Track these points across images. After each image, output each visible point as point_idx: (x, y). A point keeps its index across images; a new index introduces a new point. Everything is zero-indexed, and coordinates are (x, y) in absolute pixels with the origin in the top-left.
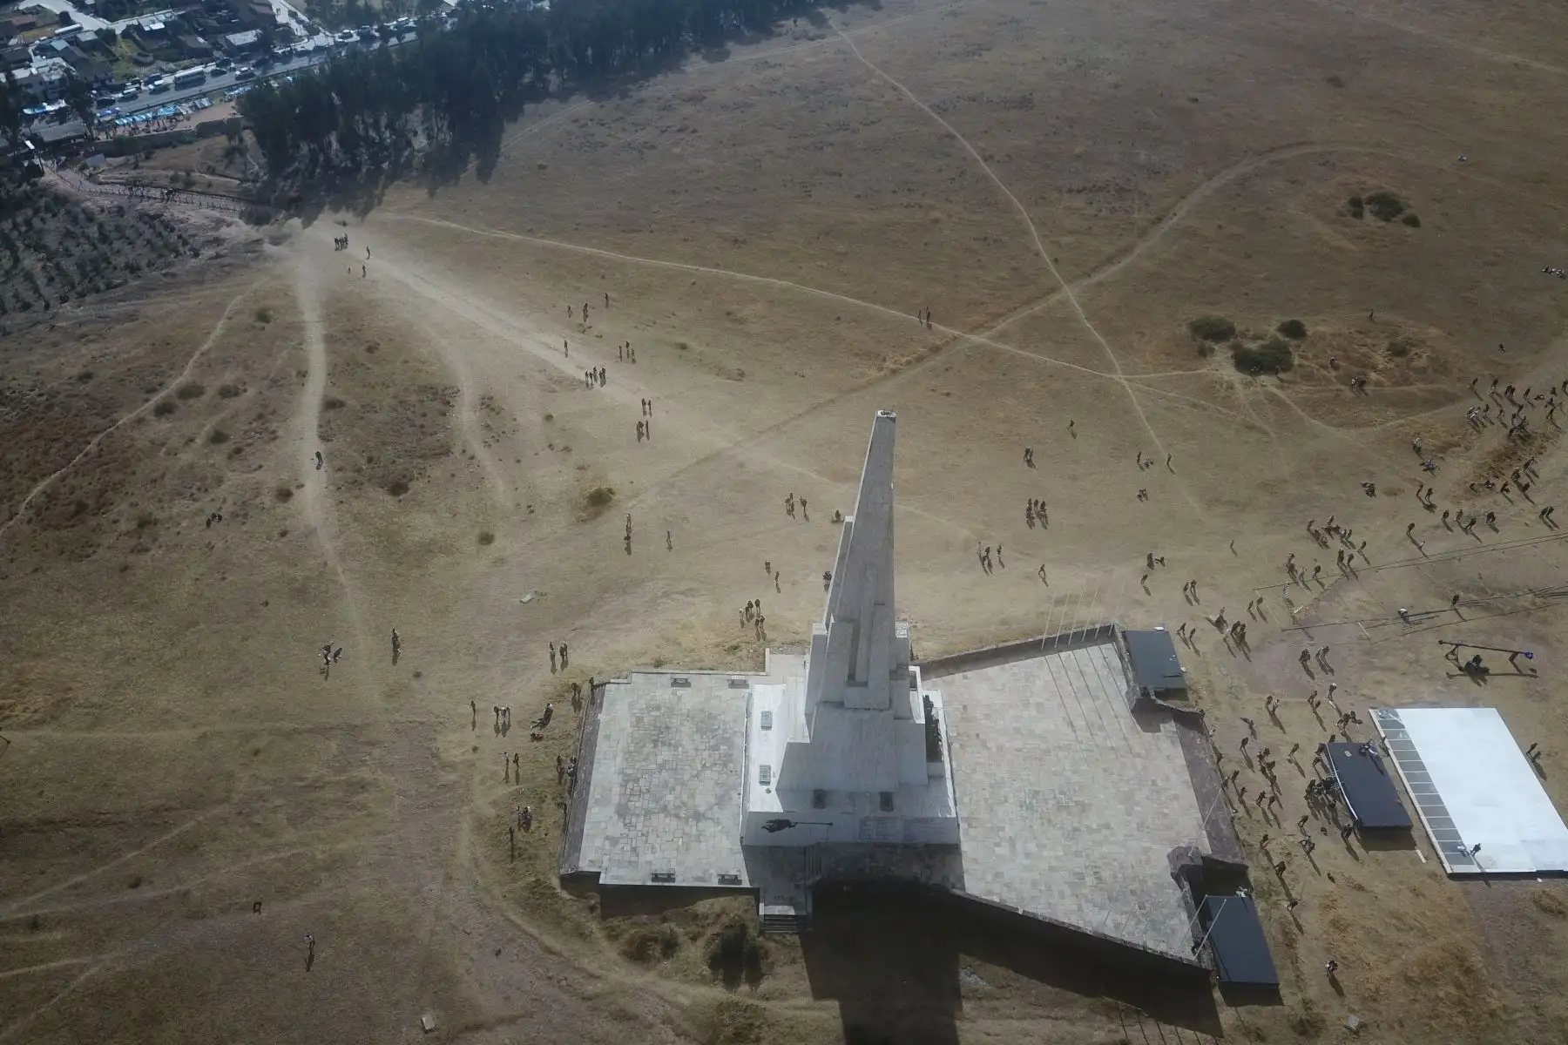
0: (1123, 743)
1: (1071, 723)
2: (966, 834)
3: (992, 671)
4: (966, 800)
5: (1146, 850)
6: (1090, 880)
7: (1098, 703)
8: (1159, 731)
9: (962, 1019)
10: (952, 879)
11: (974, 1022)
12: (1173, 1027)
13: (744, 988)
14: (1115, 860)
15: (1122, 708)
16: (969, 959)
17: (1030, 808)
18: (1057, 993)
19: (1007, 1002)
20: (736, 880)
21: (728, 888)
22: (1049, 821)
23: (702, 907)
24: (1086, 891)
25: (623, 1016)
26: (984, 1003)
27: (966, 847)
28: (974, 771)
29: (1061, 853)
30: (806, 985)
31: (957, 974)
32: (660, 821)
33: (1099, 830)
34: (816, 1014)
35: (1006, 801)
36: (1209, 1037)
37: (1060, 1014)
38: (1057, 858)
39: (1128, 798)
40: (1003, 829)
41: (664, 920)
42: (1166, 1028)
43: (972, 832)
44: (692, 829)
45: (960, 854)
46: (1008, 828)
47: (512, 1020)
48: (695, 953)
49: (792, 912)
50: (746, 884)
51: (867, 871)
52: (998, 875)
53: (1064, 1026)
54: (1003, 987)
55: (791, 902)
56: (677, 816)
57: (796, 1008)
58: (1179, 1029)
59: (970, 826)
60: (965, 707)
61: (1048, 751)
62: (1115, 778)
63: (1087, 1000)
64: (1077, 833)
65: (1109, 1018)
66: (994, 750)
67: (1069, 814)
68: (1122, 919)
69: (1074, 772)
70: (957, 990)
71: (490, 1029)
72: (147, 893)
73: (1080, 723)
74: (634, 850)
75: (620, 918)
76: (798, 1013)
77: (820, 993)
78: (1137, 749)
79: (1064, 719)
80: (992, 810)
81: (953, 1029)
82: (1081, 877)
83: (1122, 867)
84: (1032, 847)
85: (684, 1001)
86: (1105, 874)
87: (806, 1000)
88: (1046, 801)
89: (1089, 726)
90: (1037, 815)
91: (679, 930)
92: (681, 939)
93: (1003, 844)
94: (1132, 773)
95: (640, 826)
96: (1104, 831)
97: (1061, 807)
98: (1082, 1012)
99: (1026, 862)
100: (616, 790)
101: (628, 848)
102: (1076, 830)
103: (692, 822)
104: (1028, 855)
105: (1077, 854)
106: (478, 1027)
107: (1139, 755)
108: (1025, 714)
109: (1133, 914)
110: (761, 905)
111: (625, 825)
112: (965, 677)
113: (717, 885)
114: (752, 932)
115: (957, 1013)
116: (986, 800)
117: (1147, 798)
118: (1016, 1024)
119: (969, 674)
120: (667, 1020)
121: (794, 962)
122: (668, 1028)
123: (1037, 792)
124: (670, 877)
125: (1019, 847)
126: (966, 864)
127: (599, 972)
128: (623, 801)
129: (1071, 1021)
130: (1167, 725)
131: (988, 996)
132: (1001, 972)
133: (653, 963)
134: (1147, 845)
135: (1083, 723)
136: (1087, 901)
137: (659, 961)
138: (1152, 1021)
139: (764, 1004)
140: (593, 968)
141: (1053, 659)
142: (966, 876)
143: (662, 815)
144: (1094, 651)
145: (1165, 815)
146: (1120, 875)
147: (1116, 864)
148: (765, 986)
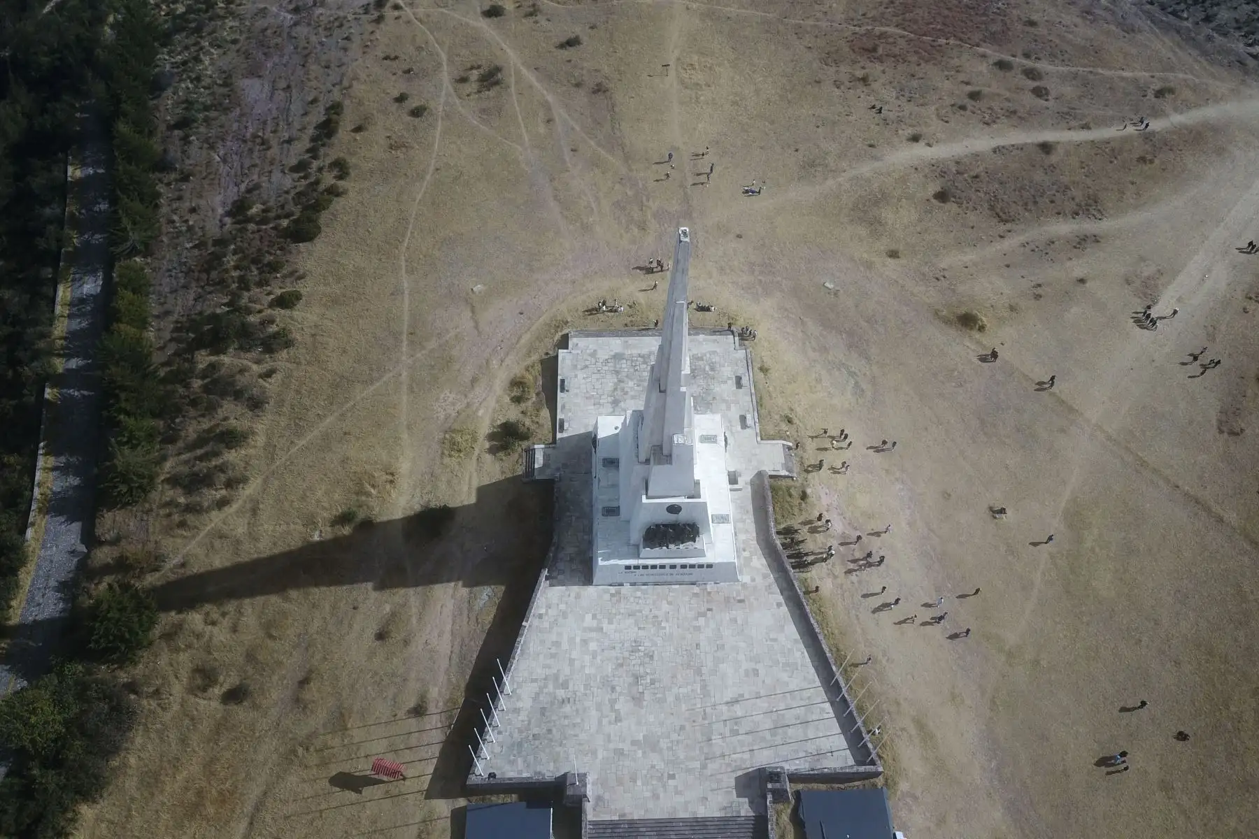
0: (718, 753)
1: (737, 701)
2: (606, 592)
3: (791, 631)
4: (639, 594)
5: (594, 753)
6: (561, 693)
7: (768, 735)
8: (738, 796)
9: (455, 588)
10: (560, 577)
11: (452, 597)
12: (437, 755)
13: (487, 445)
14: (582, 720)
15: (764, 759)
16: (500, 595)
17: (634, 650)
18: (471, 662)
19: (465, 623)
20: (562, 429)
21: (556, 425)
22: (621, 665)
23: (545, 413)
24: (551, 688)
25: (474, 381)
26: (466, 605)
27: (590, 589)
28: (670, 603)
29: (587, 671)
30: (486, 481)
31: (489, 584)
32: (610, 382)
33: (612, 709)
34: (465, 488)
35: (639, 628)
36: (426, 786)
37: (453, 662)
38: (583, 667)
39: (651, 744)
40: (610, 622)
41: (538, 394)
42: (436, 750)
43: (607, 597)
44: (606, 400)
45: (584, 585)
46: (613, 627)
47: (476, 327)
48: (513, 414)
49: (536, 466)
50: (559, 436)
51: (568, 514)
52: (564, 615)
53: (444, 664)
54: (477, 619)
55: (545, 465)
56: (615, 389)
57: (470, 477)
58: (435, 761)
59: (612, 595)
60: (741, 601)
61: (699, 672)
62: (674, 736)
63: (463, 685)
64: (609, 689)
65: (448, 701)
66: (695, 623)
67: (630, 684)
68: (523, 716)
69: (677, 698)
70: (477, 584)
71: (472, 318)
72: (567, 156)
73: (738, 710)
74: (586, 367)
75: (540, 369)
76: (467, 479)
77: (482, 491)
78: (712, 767)
79: (742, 695)
80: (629, 615)
81: (449, 581)
82: (565, 685)
83: (574, 725)
84: (593, 646)
85: (480, 413)
86: (567, 709)
87: (476, 483)
88: (642, 664)
89: (736, 720)
90: (626, 654)
91: (529, 403)
92: (523, 404)
93: (595, 621)
94: (682, 756)
95: (606, 368)
96: (613, 716)
97: (637, 678)
98: (454, 680)
99: (578, 640)
100: (635, 352)
101: (587, 363)
102: (613, 689)
103: (610, 399)
104: (585, 642)
105: (587, 686)
106: (473, 312)
107: (704, 767)
108: (741, 657)
109: (528, 728)
110: (543, 446)
111: (606, 360)
112: (779, 605)
113: (558, 418)
114: (525, 444)
115: (460, 583)
116: (640, 611)
117: (653, 767)
118: (449, 627)
119: (784, 609)
120: (468, 405)
121: (503, 472)
122: (463, 406)
123: (651, 657)
124: (563, 390)
125: (594, 635)
126: (575, 589)
127: (504, 364)
128: (626, 356)
129: (447, 671)
130: (747, 806)
131: (470, 609)
132: (488, 618)
133: (508, 392)
134: (600, 756)
135: (739, 714)
136: (541, 689)
137: (509, 395)
138: (443, 738)
139: (474, 458)
140: (508, 361)
141: (819, 694)
142: (564, 587)
143: (616, 380)
144: (840, 742)
145: (634, 780)
146: (566, 722)
147: (579, 720)
148: (488, 458)
